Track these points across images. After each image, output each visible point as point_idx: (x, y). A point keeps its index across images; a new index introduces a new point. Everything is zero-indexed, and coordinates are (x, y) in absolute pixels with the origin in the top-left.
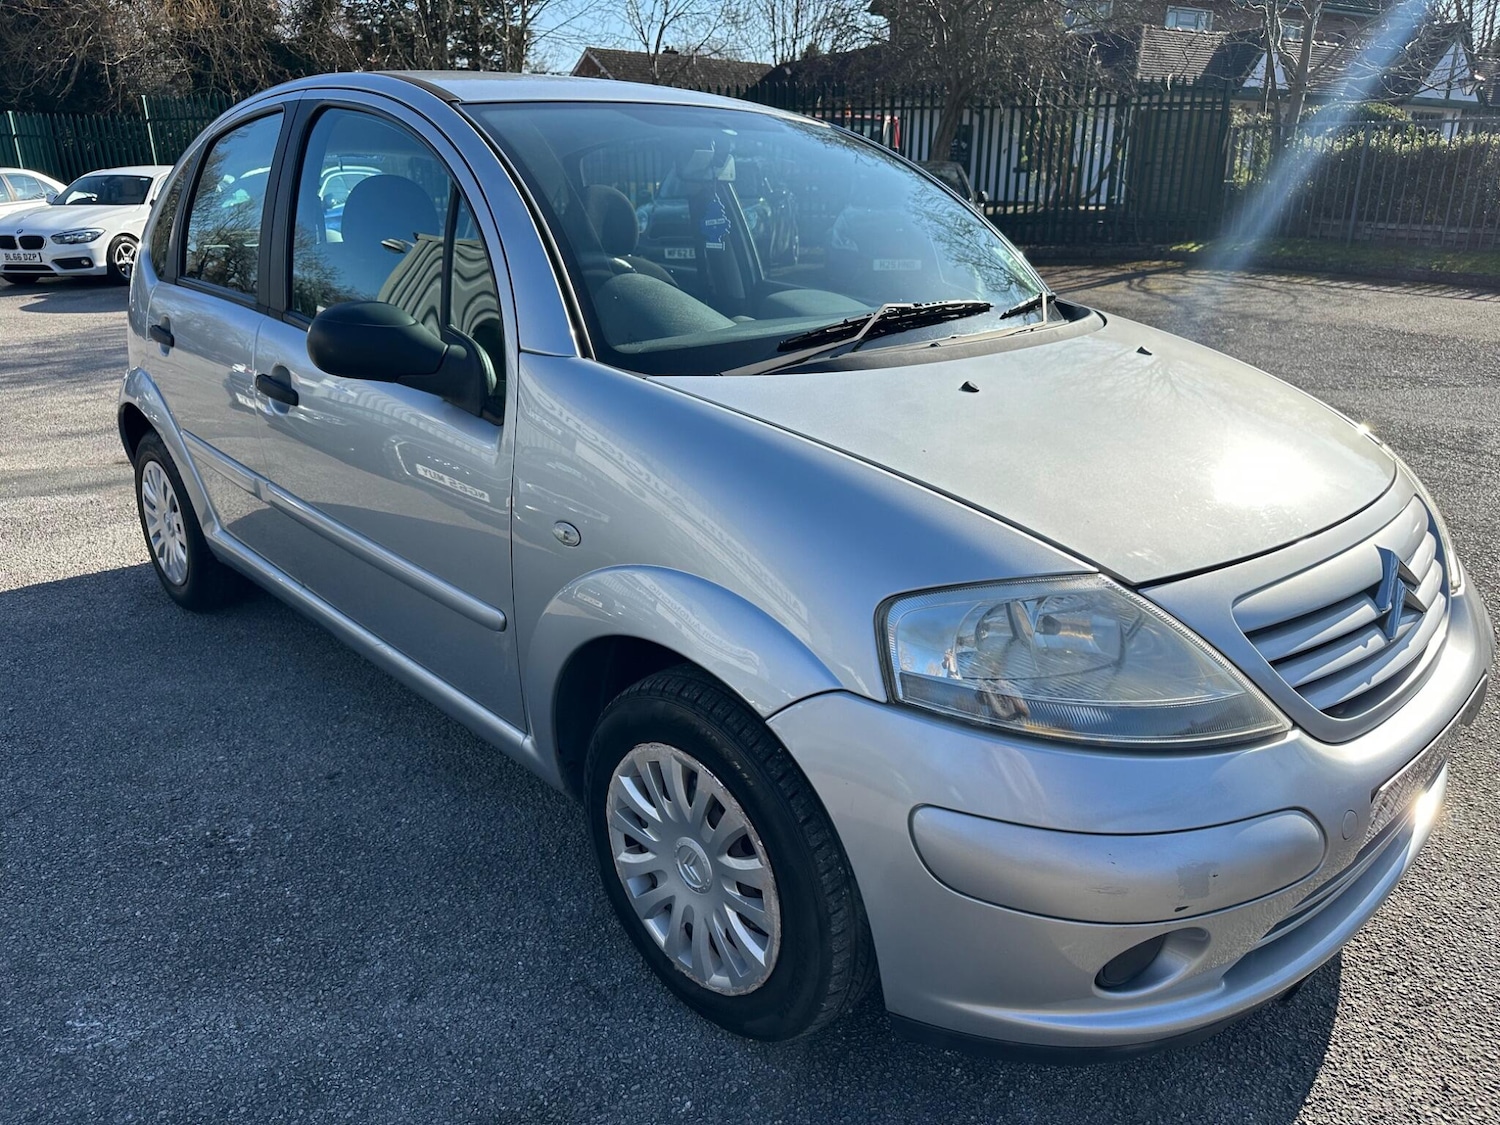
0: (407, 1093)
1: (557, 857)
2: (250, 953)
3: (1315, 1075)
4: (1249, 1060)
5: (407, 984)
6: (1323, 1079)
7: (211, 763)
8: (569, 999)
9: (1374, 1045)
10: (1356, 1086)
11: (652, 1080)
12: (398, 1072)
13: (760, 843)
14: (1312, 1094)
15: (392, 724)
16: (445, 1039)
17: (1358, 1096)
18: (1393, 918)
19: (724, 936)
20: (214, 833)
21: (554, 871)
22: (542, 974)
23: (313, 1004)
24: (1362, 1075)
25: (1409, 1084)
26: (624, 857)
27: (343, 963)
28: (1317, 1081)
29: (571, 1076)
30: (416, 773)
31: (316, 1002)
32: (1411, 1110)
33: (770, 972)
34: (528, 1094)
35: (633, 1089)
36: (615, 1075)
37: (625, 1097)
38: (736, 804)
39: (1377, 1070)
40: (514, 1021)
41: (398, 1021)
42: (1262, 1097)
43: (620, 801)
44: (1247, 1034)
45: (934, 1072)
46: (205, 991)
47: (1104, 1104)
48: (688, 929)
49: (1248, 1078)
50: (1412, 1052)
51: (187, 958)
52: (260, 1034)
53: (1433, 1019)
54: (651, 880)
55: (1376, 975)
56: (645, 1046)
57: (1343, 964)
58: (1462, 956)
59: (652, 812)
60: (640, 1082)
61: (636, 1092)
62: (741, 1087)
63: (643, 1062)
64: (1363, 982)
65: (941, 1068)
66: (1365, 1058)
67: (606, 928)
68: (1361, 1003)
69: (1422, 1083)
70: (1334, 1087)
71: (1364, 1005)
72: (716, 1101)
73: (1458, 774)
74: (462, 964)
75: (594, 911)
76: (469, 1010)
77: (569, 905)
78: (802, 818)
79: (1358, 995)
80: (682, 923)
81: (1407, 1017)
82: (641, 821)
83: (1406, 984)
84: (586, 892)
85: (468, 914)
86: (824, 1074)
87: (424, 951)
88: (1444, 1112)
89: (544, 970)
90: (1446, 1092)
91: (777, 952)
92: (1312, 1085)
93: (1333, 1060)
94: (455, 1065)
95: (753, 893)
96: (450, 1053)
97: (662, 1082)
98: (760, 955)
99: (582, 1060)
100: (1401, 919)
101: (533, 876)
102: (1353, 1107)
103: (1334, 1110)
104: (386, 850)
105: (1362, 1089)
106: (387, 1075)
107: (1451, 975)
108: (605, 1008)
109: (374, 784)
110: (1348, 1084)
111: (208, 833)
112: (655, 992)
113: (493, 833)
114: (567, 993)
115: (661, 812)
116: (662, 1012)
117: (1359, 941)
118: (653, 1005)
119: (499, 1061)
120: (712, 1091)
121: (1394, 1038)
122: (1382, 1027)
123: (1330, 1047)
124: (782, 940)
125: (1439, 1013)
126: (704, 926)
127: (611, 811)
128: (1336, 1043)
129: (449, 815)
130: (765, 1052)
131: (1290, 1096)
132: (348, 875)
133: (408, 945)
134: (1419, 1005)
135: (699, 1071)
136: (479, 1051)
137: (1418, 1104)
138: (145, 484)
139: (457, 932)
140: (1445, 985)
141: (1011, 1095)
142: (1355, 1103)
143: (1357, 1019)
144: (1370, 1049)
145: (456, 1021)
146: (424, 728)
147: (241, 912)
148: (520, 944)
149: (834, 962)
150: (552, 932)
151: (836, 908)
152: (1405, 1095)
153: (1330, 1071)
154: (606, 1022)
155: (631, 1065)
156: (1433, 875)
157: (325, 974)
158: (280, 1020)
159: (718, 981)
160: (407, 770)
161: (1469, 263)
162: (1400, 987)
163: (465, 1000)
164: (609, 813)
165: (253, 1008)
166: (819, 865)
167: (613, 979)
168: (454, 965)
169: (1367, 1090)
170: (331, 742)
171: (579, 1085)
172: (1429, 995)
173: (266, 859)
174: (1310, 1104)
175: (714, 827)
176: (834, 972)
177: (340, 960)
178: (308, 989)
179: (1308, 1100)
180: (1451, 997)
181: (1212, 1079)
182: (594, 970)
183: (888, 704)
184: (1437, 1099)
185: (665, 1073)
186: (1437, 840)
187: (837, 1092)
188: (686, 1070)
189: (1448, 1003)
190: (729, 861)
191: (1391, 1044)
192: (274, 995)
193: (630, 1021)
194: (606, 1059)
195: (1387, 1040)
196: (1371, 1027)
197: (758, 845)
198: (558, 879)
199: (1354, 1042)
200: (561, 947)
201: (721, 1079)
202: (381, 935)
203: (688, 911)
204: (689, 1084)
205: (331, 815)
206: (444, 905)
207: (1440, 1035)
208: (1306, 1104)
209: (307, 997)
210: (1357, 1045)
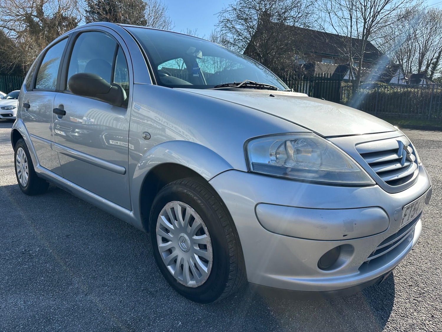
0: (81, 321)
1: (140, 256)
2: (32, 282)
3: (390, 313)
4: (368, 309)
5: (85, 290)
6: (393, 314)
7: (28, 233)
8: (141, 294)
9: (408, 305)
10: (404, 316)
11: (168, 317)
12: (79, 315)
13: (206, 228)
14: (389, 319)
15: (89, 223)
16: (97, 306)
17: (405, 319)
18: (409, 271)
19: (194, 266)
20: (25, 250)
21: (138, 260)
22: (132, 288)
23: (52, 296)
24: (405, 313)
25: (421, 316)
26: (161, 244)
27: (64, 285)
28: (391, 315)
29: (140, 316)
30: (95, 235)
31: (53, 296)
32: (422, 323)
33: (209, 275)
34: (124, 321)
35: (161, 319)
36: (155, 315)
37: (158, 322)
38: (199, 216)
39: (410, 312)
40: (121, 301)
41: (81, 301)
42: (373, 320)
43: (161, 225)
44: (367, 302)
45: (264, 313)
46: (14, 293)
47: (321, 322)
48: (182, 266)
49: (368, 314)
50: (420, 307)
51: (10, 283)
52: (32, 305)
53: (425, 298)
54: (170, 251)
55: (406, 286)
56: (166, 307)
57: (395, 283)
58: (432, 281)
59: (171, 227)
60: (164, 317)
61: (162, 320)
62: (198, 318)
63: (165, 311)
64: (402, 288)
65: (266, 313)
66: (405, 309)
67: (155, 275)
68: (402, 294)
69: (425, 315)
70: (396, 317)
71: (403, 294)
72: (190, 322)
73: (423, 236)
74: (105, 285)
75: (151, 271)
76: (106, 298)
77: (143, 269)
78: (220, 217)
79: (401, 292)
80: (180, 264)
81: (417, 298)
82: (167, 230)
83: (416, 289)
84: (149, 266)
85: (109, 271)
86: (227, 314)
87: (92, 281)
88: (433, 323)
89: (133, 286)
90: (433, 318)
91: (211, 266)
92: (389, 316)
93: (395, 309)
94: (99, 313)
95: (203, 247)
96: (98, 310)
97: (171, 317)
98: (205, 269)
99: (144, 311)
100: (411, 272)
101: (131, 261)
102: (403, 322)
103: (397, 323)
104: (83, 254)
105: (406, 317)
106: (75, 316)
107: (429, 286)
108: (153, 297)
109: (81, 238)
110: (401, 316)
111: (23, 250)
112: (170, 292)
113: (119, 250)
114: (141, 293)
115: (175, 226)
116: (173, 298)
117: (399, 278)
118: (169, 296)
119: (115, 312)
120: (188, 320)
121: (414, 303)
122: (410, 300)
123: (394, 305)
124: (213, 262)
125: (427, 296)
126: (187, 263)
127: (158, 229)
128: (395, 305)
129: (105, 246)
130: (207, 308)
131: (383, 319)
132: (69, 261)
133: (87, 280)
134: (421, 294)
135: (184, 314)
136: (108, 309)
137: (424, 321)
138: (17, 156)
139: (104, 276)
140: (428, 289)
141: (290, 320)
142: (404, 321)
143: (402, 298)
144: (407, 306)
145: (101, 301)
146: (99, 224)
147: (31, 271)
148: (125, 279)
149: (230, 267)
150: (137, 276)
151: (231, 247)
152: (420, 319)
153: (395, 312)
154: (153, 300)
155: (161, 312)
156: (420, 260)
157: (57, 288)
158: (39, 301)
159: (192, 283)
160: (92, 234)
161: (408, 122)
162: (414, 289)
163: (105, 295)
164: (157, 230)
165: (30, 298)
166: (226, 232)
167: (156, 289)
168: (102, 285)
169: (407, 317)
170: (69, 227)
171: (142, 318)
172: (423, 292)
173: (42, 257)
174: (389, 321)
175: (191, 227)
176: (230, 271)
177: (63, 284)
178: (51, 292)
179: (389, 320)
180: (430, 292)
181: (357, 315)
182: (150, 286)
183: (248, 172)
184: (430, 320)
185: (173, 315)
186: (419, 252)
187: (231, 319)
188: (180, 314)
189: (430, 293)
190: (195, 237)
191: (413, 305)
192: (38, 294)
193: (161, 300)
194: (152, 311)
195: (412, 304)
196: (406, 300)
197: (206, 229)
198: (140, 262)
199: (401, 304)
200: (139, 280)
201: (192, 316)
202: (78, 277)
203: (182, 259)
204: (181, 318)
205: (66, 245)
206: (101, 269)
207: (428, 302)
208: (388, 322)
209: (50, 294)
210: (402, 305)
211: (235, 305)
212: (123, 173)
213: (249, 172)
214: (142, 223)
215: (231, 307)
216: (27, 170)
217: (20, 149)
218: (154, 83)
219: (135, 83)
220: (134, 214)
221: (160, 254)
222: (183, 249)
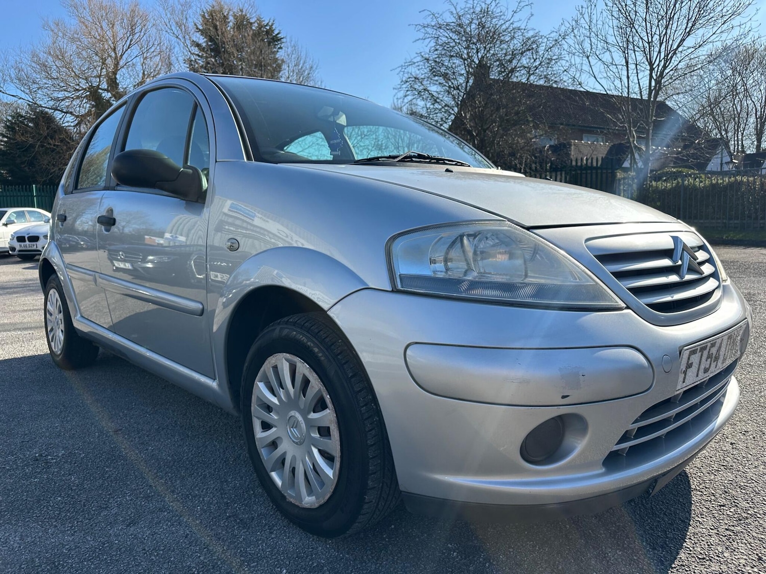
0: (112, 569)
1: (233, 462)
2: (41, 505)
3: (678, 554)
4: (636, 547)
5: (128, 518)
6: (682, 555)
7: (51, 427)
8: (224, 523)
9: (713, 539)
10: (704, 559)
11: (265, 561)
12: (109, 558)
13: (328, 396)
14: (676, 563)
15: (157, 410)
16: (144, 543)
17: (705, 564)
18: (722, 481)
19: (312, 468)
20: (41, 455)
21: (229, 468)
22: (210, 513)
23: (69, 528)
24: (707, 553)
25: (736, 557)
26: (259, 433)
27: (93, 509)
28: (679, 556)
29: (215, 559)
30: (163, 429)
31: (71, 527)
32: (739, 570)
33: (336, 481)
34: (186, 568)
35: (252, 565)
36: (242, 558)
37: (246, 569)
38: (316, 376)
39: (717, 552)
40: (188, 535)
41: (116, 536)
42: (645, 565)
43: (258, 399)
44: (635, 535)
45: (440, 555)
46: (7, 523)
47: (545, 570)
48: (293, 470)
49: (636, 556)
50: (737, 542)
51: (2, 508)
52: (33, 542)
53: (749, 526)
54: (274, 445)
55: (713, 507)
56: (264, 545)
57: (693, 502)
58: (764, 497)
59: (275, 400)
60: (257, 562)
61: (253, 567)
62: (319, 563)
63: (261, 552)
64: (705, 510)
65: (445, 553)
66: (708, 545)
67: (254, 492)
68: (704, 520)
69: (745, 557)
70: (689, 559)
71: (706, 520)
72: (302, 570)
73: (755, 421)
74: (164, 508)
75: (248, 485)
76: (162, 530)
77: (235, 483)
78: (351, 374)
79: (702, 516)
80: (290, 467)
81: (733, 526)
82: (269, 408)
83: (731, 510)
84: (246, 477)
85: (174, 486)
86: (372, 556)
87: (143, 503)
88: (760, 570)
89: (212, 511)
90: (760, 561)
91: (339, 466)
92: (676, 558)
93: (689, 546)
94: (145, 555)
95: (324, 432)
96: (145, 550)
97: (271, 562)
98: (329, 472)
99: (224, 551)
100: (726, 482)
101: (217, 470)
102: (702, 569)
103: (690, 570)
104: (136, 460)
105: (707, 560)
106: (103, 560)
107: (758, 506)
108: (244, 528)
109: (139, 433)
110: (698, 558)
111: (37, 455)
112: (277, 520)
113: (199, 453)
114: (224, 521)
115: (280, 399)
116: (279, 529)
117: (702, 492)
118: (274, 526)
119: (173, 553)
120: (301, 566)
121: (726, 536)
122: (718, 531)
123: (686, 540)
124: (342, 457)
125: (752, 524)
126: (301, 465)
127: (254, 407)
128: (690, 539)
129: (176, 446)
130: (338, 547)
131: (662, 564)
132: (110, 471)
133: (135, 501)
134: (741, 520)
135: (295, 556)
136: (162, 548)
137: (743, 567)
138: (48, 303)
139: (165, 494)
140: (755, 510)
141: (487, 565)
142: (703, 567)
143: (703, 527)
144: (711, 541)
145: (152, 535)
146: (174, 412)
147: (42, 488)
148: (201, 499)
149: (370, 464)
150: (221, 494)
151: (370, 428)
152: (735, 563)
153: (687, 552)
154: (243, 534)
155: (254, 554)
156: (744, 462)
157: (81, 514)
158: (47, 536)
159: (309, 501)
160: (159, 428)
161: (741, 235)
162: (728, 512)
163: (161, 525)
164: (252, 408)
165: (32, 530)
166: (360, 402)
167: (252, 514)
168: (160, 509)
169: (711, 560)
170: (121, 418)
171: (219, 563)
172: (746, 515)
173: (66, 465)
174: (675, 568)
175: (305, 396)
176: (370, 472)
177: (92, 508)
178: (69, 521)
179: (673, 566)
180: (759, 516)
181: (613, 556)
182: (242, 510)
183: (392, 291)
184: (755, 564)
185: (274, 557)
186: (745, 448)
187: (378, 565)
188: (287, 556)
189: (758, 519)
190: (313, 416)
191: (724, 539)
192: (47, 524)
193: (258, 533)
194: (239, 551)
195: (721, 537)
196: (711, 531)
197: (327, 398)
198: (231, 472)
199: (701, 538)
200: (225, 500)
201: (308, 560)
202: (120, 496)
203: (294, 458)
204: (288, 563)
205: (110, 446)
206: (162, 482)
207: (755, 534)
208: (672, 568)
209: (67, 525)
210: (703, 539)
211: (389, 541)
212: (199, 312)
213: (395, 291)
214: (232, 399)
215: (381, 545)
216: (62, 327)
217: (52, 292)
218: (249, 158)
219: (217, 160)
220: (220, 385)
221: (259, 451)
222: (295, 440)
